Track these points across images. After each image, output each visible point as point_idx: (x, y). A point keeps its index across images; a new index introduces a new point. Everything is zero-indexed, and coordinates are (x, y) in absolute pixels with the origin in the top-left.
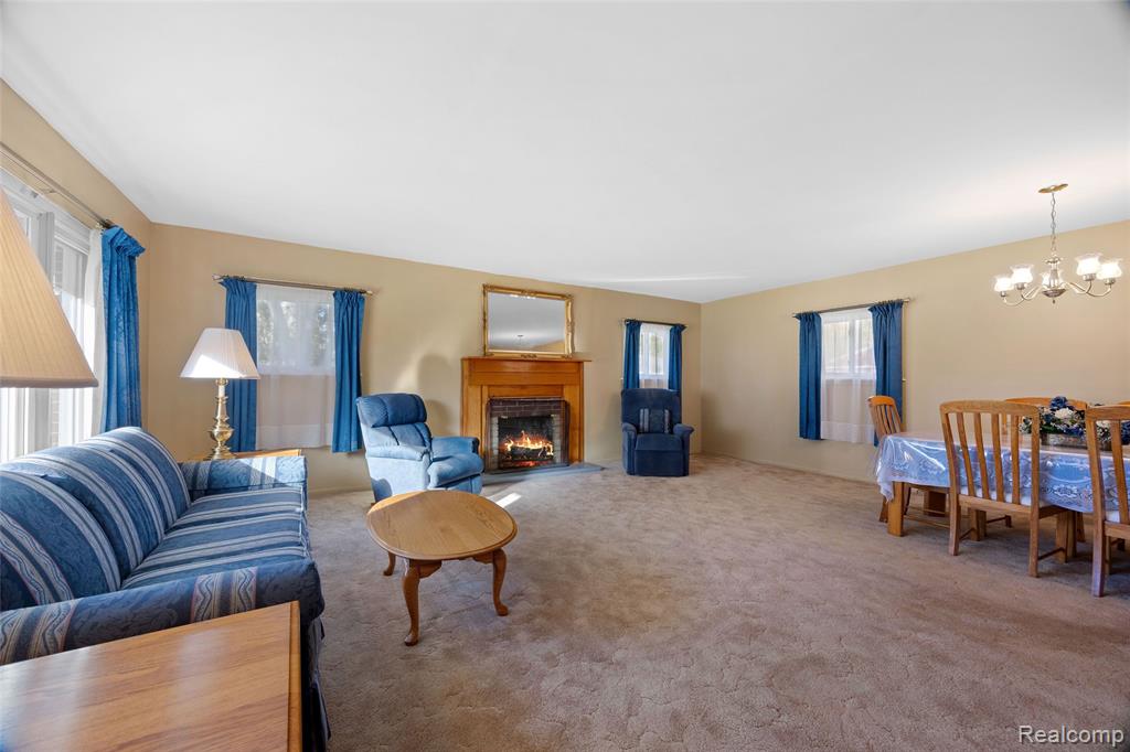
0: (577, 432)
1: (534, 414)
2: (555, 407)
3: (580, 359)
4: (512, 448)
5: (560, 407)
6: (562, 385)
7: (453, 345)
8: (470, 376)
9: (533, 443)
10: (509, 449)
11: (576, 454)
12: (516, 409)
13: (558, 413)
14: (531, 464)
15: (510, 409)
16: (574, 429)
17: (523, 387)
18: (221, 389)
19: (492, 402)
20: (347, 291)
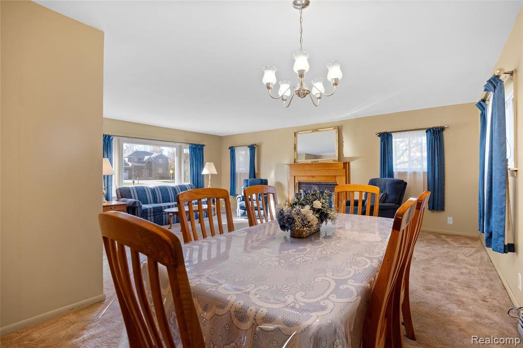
3: (347, 161)
6: (335, 176)
8: (290, 171)
15: (308, 187)
17: (313, 177)
18: (210, 177)
19: (300, 183)
20: (251, 145)
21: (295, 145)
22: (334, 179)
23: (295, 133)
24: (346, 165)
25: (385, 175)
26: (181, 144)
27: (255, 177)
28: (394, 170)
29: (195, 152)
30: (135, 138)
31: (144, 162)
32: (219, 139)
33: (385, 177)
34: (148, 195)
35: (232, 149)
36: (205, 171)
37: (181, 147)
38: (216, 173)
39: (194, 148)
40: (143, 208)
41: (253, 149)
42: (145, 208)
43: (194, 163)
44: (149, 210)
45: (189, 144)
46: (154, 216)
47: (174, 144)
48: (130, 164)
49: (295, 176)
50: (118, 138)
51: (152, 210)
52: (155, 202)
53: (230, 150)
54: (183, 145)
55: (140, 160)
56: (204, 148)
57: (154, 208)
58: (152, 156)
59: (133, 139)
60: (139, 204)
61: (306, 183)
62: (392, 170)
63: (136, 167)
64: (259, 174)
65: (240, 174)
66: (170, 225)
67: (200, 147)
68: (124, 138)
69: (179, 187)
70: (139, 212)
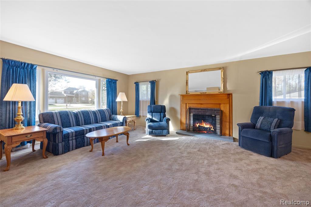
0: (228, 123)
1: (207, 114)
2: (217, 112)
3: (230, 92)
4: (199, 126)
5: (219, 112)
6: (220, 104)
7: (178, 91)
8: (182, 100)
9: (206, 125)
10: (198, 126)
11: (227, 132)
12: (200, 112)
13: (219, 114)
14: (205, 132)
15: (197, 111)
16: (226, 122)
17: (201, 104)
18: (122, 103)
19: (190, 109)
20: (152, 81)
21: (187, 81)
22: (218, 106)
23: (187, 72)
24: (229, 96)
25: (266, 103)
26: (99, 78)
27: (154, 104)
28: (273, 100)
29: (110, 85)
30: (59, 69)
31: (73, 94)
32: (127, 77)
33: (266, 105)
34: (71, 119)
35: (137, 84)
36: (118, 99)
37: (100, 80)
38: (127, 101)
39: (110, 82)
40: (64, 133)
41: (154, 84)
42: (67, 133)
43: (110, 93)
44: (71, 135)
45: (106, 78)
46: (76, 139)
47: (94, 77)
48: (65, 95)
49: (186, 104)
50: (43, 68)
51: (74, 134)
52: (78, 124)
53: (135, 84)
54: (102, 79)
55: (71, 93)
56: (117, 82)
57: (76, 132)
58: (79, 91)
59: (58, 70)
60: (60, 129)
61: (195, 109)
62: (272, 100)
63: (68, 97)
64: (157, 101)
65: (143, 101)
66: (91, 147)
67: (114, 81)
68: (49, 69)
69: (98, 111)
70: (60, 137)
